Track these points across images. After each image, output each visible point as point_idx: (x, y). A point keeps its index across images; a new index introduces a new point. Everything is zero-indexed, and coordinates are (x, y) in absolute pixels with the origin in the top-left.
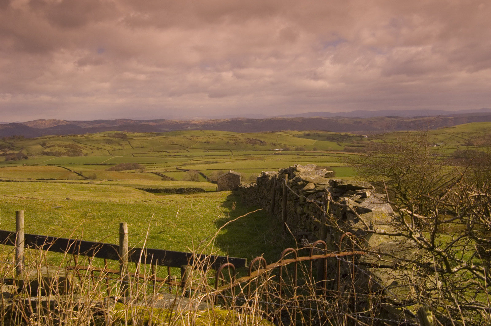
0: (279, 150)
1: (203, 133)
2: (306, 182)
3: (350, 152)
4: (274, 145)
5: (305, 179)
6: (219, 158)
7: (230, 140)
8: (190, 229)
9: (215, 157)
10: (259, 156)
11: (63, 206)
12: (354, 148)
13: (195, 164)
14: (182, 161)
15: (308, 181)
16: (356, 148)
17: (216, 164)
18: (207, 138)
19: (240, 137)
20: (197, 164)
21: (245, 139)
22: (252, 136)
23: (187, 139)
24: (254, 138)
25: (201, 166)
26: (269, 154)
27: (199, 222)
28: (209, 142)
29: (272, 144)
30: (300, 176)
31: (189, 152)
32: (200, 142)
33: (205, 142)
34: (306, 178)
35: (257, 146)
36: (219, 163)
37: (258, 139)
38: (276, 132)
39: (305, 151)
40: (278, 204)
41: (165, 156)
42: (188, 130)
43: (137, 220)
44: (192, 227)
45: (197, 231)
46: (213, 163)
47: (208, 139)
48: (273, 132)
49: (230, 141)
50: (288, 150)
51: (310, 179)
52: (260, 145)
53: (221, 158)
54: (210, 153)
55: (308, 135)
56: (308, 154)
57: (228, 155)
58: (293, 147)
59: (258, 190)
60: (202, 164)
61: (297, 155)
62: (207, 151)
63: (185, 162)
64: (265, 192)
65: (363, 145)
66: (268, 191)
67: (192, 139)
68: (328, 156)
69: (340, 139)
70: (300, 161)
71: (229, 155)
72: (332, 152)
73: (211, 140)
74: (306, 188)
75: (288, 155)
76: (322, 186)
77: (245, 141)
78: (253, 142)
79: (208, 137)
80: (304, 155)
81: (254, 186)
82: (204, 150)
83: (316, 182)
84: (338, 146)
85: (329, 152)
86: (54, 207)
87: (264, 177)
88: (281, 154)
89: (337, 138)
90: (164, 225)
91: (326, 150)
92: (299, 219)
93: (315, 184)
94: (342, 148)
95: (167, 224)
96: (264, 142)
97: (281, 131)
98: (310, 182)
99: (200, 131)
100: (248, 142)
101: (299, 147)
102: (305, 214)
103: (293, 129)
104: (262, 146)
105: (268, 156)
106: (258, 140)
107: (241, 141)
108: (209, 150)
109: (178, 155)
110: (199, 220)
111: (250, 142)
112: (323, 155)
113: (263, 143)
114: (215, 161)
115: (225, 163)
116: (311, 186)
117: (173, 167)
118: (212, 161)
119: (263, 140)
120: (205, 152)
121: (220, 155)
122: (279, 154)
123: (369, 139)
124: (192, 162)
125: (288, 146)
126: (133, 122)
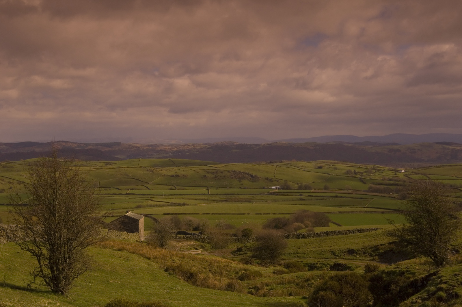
0: (276, 188)
1: (171, 163)
3: (379, 193)
4: (270, 181)
6: (189, 199)
7: (208, 172)
9: (183, 197)
10: (246, 197)
12: (382, 187)
13: (154, 206)
14: (136, 202)
16: (386, 186)
17: (183, 207)
18: (175, 170)
19: (223, 169)
20: (156, 206)
21: (228, 172)
22: (239, 168)
23: (148, 170)
24: (242, 171)
25: (160, 208)
26: (260, 194)
28: (177, 176)
29: (267, 179)
31: (149, 189)
32: (165, 175)
33: (173, 176)
35: (246, 182)
36: (188, 205)
37: (247, 172)
38: (276, 162)
39: (311, 189)
41: (113, 194)
42: (153, 158)
46: (179, 205)
47: (177, 171)
48: (271, 163)
49: (207, 175)
50: (288, 188)
52: (250, 181)
53: (192, 199)
55: (320, 167)
56: (314, 195)
57: (202, 194)
58: (297, 184)
60: (163, 206)
61: (300, 195)
62: (173, 188)
63: (140, 204)
65: (397, 182)
67: (154, 171)
68: (344, 197)
69: (364, 174)
70: (302, 204)
71: (204, 194)
72: (350, 191)
73: (181, 173)
75: (287, 195)
77: (229, 174)
78: (240, 176)
79: (176, 168)
80: (309, 196)
82: (170, 187)
85: (346, 192)
89: (362, 173)
96: (256, 176)
97: (282, 162)
99: (167, 160)
100: (233, 176)
101: (304, 184)
104: (253, 182)
105: (258, 197)
106: (248, 174)
107: (223, 174)
108: (177, 187)
109: (132, 193)
111: (235, 177)
112: (337, 197)
113: (254, 178)
114: (182, 203)
115: (196, 205)
117: (121, 211)
118: (178, 202)
119: (254, 173)
120: (171, 189)
121: (191, 195)
122: (273, 194)
123: (406, 174)
124: (149, 204)
125: (289, 183)
126: (76, 145)
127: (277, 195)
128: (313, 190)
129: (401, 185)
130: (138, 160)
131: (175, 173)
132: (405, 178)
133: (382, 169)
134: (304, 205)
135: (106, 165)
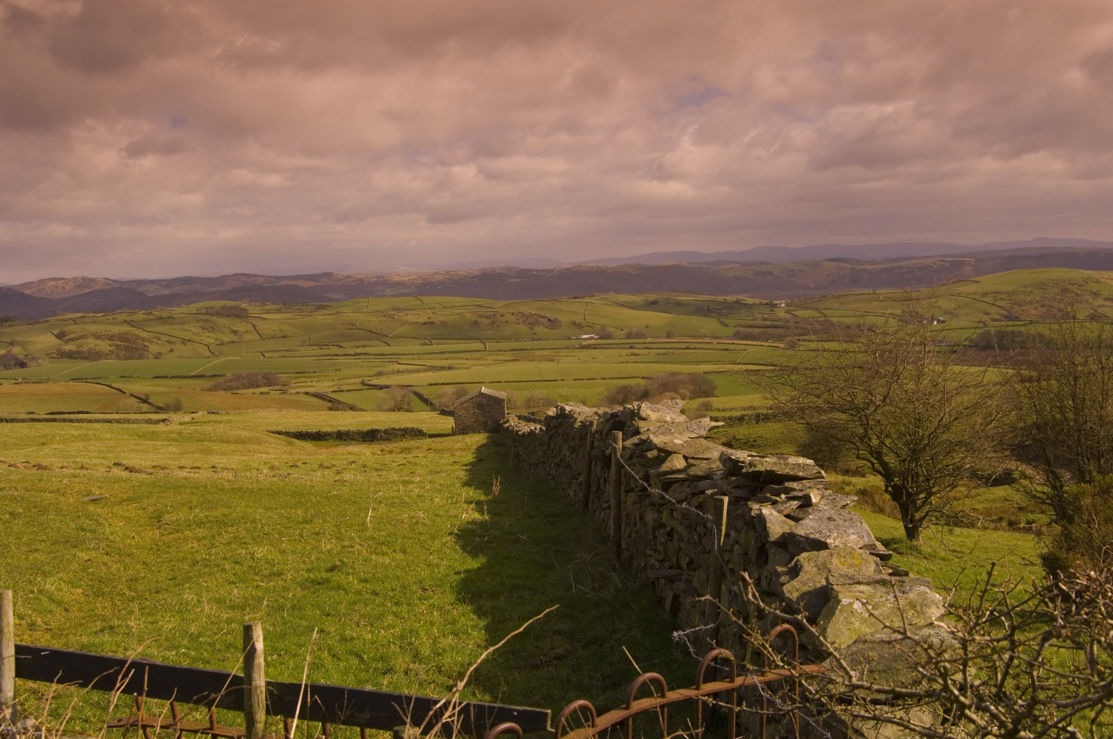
0: (589, 338)
1: (420, 303)
2: (666, 453)
3: (747, 340)
4: (579, 326)
5: (661, 445)
6: (456, 359)
7: (481, 316)
8: (400, 556)
9: (447, 355)
10: (545, 352)
11: (107, 495)
12: (757, 330)
13: (403, 372)
14: (373, 367)
15: (669, 449)
16: (761, 330)
17: (450, 372)
18: (428, 314)
19: (502, 311)
20: (407, 371)
21: (513, 314)
22: (530, 308)
23: (385, 316)
24: (534, 313)
25: (415, 375)
26: (568, 348)
27: (421, 534)
28: (432, 323)
29: (574, 324)
30: (651, 436)
31: (389, 345)
32: (412, 322)
33: (424, 324)
34: (665, 443)
35: (540, 329)
36: (457, 368)
37: (542, 313)
38: (583, 297)
39: (647, 338)
40: (599, 488)
41: (335, 355)
42: (385, 296)
43: (279, 533)
44: (404, 552)
45: (416, 561)
46: (442, 368)
47: (431, 315)
48: (575, 298)
49: (479, 320)
50: (609, 337)
51: (675, 445)
52: (547, 328)
53: (461, 359)
54: (435, 348)
55: (654, 303)
56: (654, 346)
57: (476, 351)
58: (622, 330)
59: (550, 444)
60: (418, 371)
61: (631, 348)
62: (428, 342)
63: (380, 369)
64: (565, 451)
65: (776, 323)
66: (573, 450)
67: (396, 316)
68: (699, 349)
69: (724, 311)
70: (636, 362)
71: (479, 351)
72: (707, 340)
73: (437, 318)
74: (665, 467)
75: (611, 348)
76: (704, 464)
77: (513, 318)
78: (532, 321)
79: (430, 311)
80: (645, 348)
81: (537, 431)
82: (422, 341)
83: (689, 452)
84: (721, 326)
85: (701, 340)
86: (87, 499)
87: (564, 417)
88: (594, 347)
89: (720, 310)
90: (339, 548)
91: (694, 337)
92: (651, 538)
93: (686, 458)
94: (731, 331)
95: (347, 543)
96: (556, 320)
97: (592, 296)
98: (675, 453)
99: (412, 298)
100: (521, 321)
101: (635, 330)
102: (664, 526)
103: (619, 291)
104: (551, 329)
105: (565, 352)
106: (544, 317)
107: (505, 319)
108: (433, 341)
109: (364, 352)
110: (420, 528)
111: (524, 322)
112: (688, 348)
113: (553, 323)
114: (447, 366)
115: (469, 368)
116: (678, 463)
117: (352, 381)
118: (440, 365)
119: (553, 316)
120: (425, 344)
121: (459, 352)
122: (588, 347)
123: (789, 310)
124: (395, 369)
125: (609, 329)
126: (262, 279)
127: (595, 348)
128: (649, 340)
129: (782, 327)
130: (367, 299)
131: (429, 318)
132: (787, 316)
133: (751, 303)
134: (640, 362)
135: (316, 309)
